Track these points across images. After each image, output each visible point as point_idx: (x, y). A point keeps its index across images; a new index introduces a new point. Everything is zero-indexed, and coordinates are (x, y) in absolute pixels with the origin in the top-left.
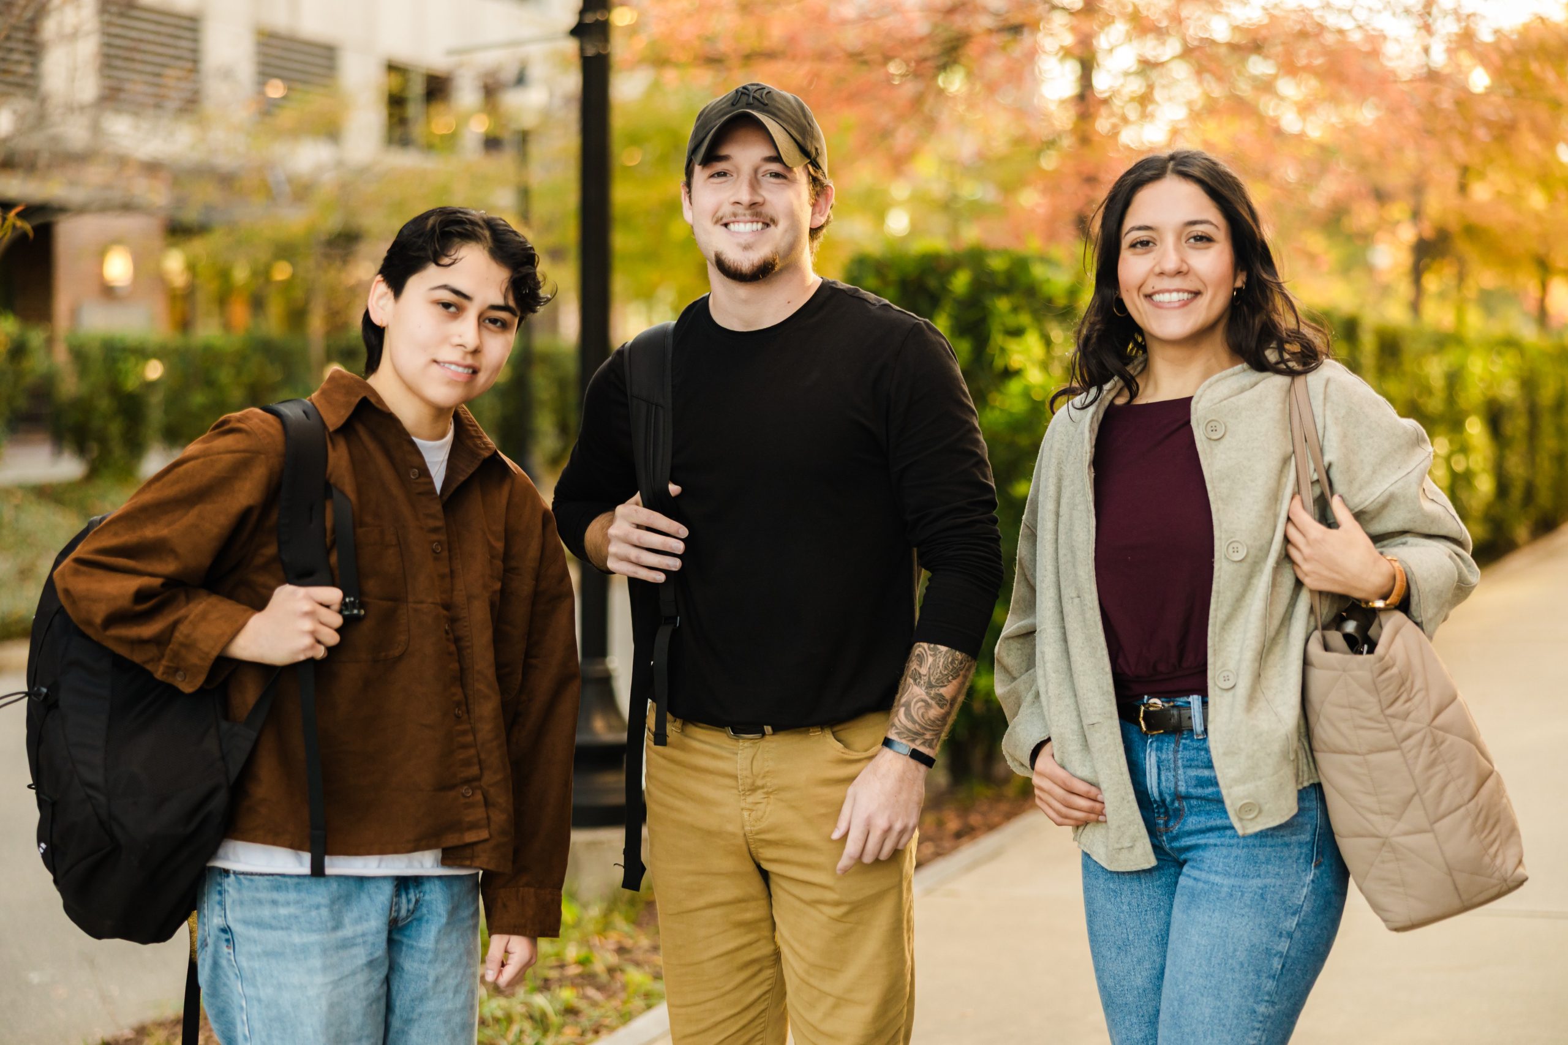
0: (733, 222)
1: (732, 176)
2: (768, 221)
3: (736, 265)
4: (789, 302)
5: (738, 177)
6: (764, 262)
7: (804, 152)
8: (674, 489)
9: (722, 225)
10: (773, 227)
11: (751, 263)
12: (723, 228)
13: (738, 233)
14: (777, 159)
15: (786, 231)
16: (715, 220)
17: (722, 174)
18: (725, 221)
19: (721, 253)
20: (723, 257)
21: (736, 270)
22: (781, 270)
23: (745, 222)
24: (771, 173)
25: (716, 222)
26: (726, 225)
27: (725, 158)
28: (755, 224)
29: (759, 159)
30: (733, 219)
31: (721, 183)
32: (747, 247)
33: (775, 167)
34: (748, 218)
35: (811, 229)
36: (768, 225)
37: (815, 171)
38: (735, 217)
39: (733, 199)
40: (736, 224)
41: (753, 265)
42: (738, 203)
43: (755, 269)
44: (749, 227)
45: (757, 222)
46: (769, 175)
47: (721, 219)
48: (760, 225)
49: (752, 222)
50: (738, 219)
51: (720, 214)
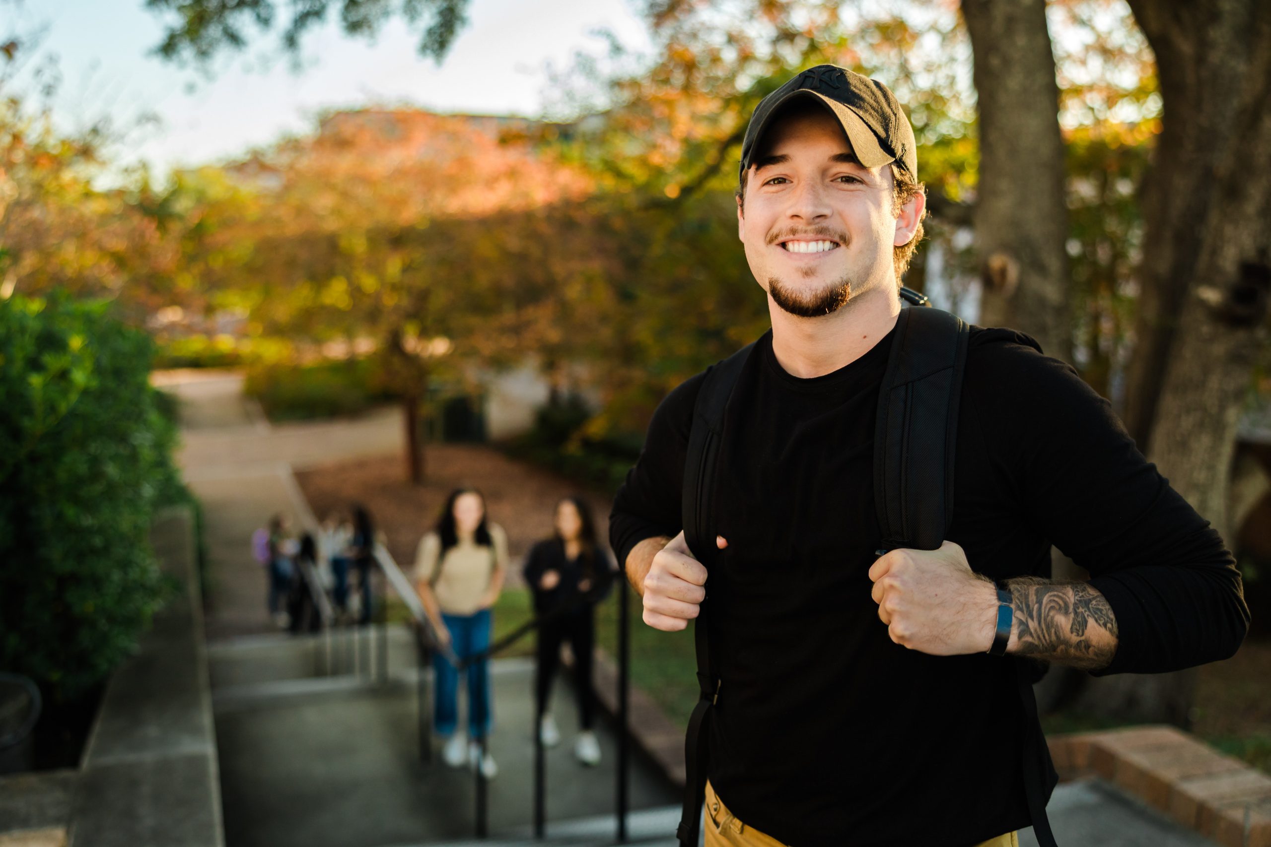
0: (793, 240)
1: (792, 182)
2: (837, 239)
3: (794, 296)
4: (865, 337)
5: (798, 184)
6: (831, 292)
7: (886, 145)
8: (721, 542)
9: (778, 245)
10: (843, 247)
11: (814, 293)
12: (780, 250)
13: (798, 254)
14: (850, 156)
15: (861, 252)
16: (768, 239)
17: (780, 180)
18: (781, 239)
19: (777, 281)
20: (780, 285)
21: (795, 302)
22: (855, 299)
23: (808, 241)
24: (842, 177)
25: (771, 241)
26: (784, 245)
27: (782, 159)
28: (820, 243)
29: (827, 158)
30: (791, 237)
31: (777, 192)
32: (808, 273)
33: (846, 169)
34: (811, 235)
35: (896, 247)
36: (836, 245)
37: (902, 174)
38: (794, 235)
39: (790, 212)
40: (796, 244)
41: (816, 296)
42: (797, 216)
43: (819, 301)
44: (813, 247)
45: (824, 240)
46: (840, 180)
47: (777, 236)
48: (827, 245)
49: (817, 240)
50: (797, 236)
51: (775, 231)
